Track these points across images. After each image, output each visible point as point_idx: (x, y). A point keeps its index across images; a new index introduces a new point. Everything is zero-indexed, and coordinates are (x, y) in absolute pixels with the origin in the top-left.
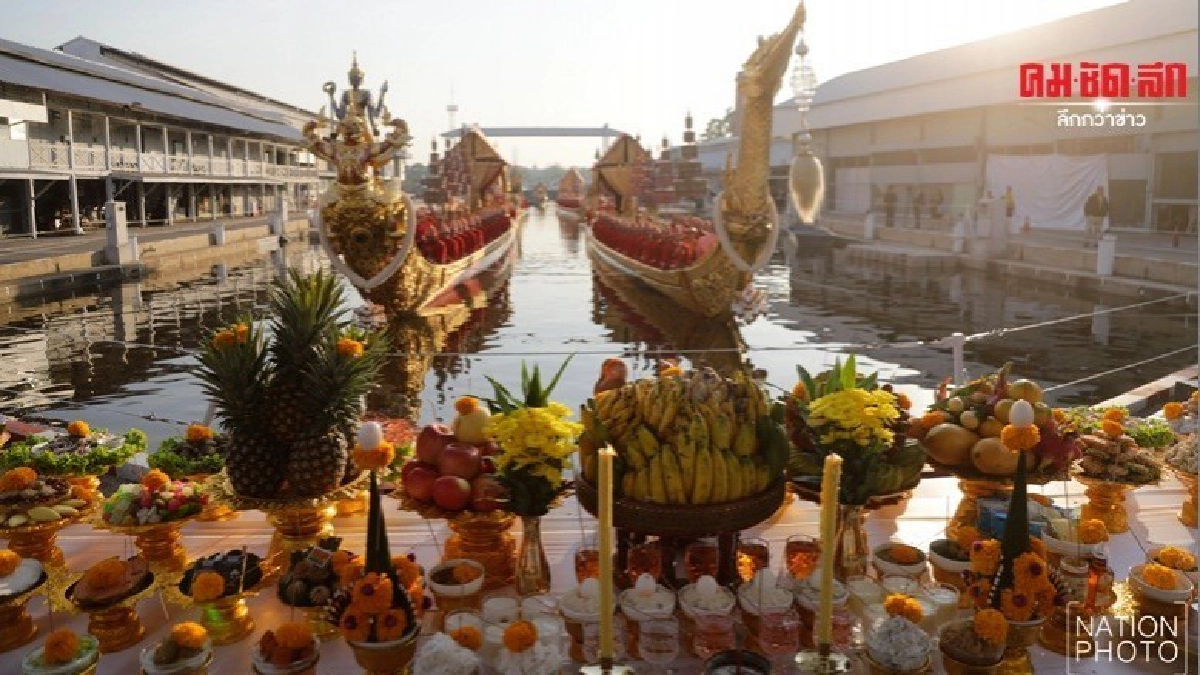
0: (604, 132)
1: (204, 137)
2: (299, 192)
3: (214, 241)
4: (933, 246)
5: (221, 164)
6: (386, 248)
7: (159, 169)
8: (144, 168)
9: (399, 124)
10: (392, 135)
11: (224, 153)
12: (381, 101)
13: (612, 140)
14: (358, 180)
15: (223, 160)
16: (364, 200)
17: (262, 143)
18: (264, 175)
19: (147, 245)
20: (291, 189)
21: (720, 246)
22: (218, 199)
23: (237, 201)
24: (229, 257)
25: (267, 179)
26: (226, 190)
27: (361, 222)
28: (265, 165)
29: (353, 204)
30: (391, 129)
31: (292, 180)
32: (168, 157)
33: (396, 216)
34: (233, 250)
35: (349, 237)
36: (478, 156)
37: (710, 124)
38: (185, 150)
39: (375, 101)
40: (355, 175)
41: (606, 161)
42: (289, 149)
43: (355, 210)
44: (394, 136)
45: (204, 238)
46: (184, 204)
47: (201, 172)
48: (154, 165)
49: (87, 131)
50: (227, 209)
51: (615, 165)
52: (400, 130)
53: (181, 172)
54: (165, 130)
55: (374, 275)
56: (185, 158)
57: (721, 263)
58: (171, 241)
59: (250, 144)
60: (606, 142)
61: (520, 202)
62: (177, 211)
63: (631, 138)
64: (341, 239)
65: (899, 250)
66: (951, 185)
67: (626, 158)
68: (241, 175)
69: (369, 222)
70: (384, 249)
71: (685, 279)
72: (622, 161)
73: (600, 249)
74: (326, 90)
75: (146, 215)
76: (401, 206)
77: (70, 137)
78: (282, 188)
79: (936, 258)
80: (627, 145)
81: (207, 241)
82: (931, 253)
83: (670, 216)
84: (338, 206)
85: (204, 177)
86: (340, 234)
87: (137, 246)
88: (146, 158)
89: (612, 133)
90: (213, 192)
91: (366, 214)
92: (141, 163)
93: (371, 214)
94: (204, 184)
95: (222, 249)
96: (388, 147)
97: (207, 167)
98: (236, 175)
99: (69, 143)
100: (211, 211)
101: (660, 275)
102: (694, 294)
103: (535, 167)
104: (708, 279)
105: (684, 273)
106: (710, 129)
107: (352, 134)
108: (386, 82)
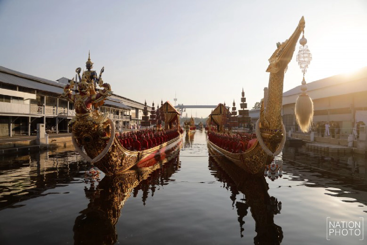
4: (339, 144)
6: (100, 144)
9: (107, 86)
10: (102, 91)
12: (100, 76)
16: (87, 121)
17: (111, 108)
19: (54, 139)
21: (258, 143)
27: (87, 132)
29: (82, 123)
30: (103, 88)
31: (121, 120)
33: (105, 129)
35: (83, 139)
39: (97, 76)
40: (82, 109)
41: (214, 113)
42: (121, 110)
43: (83, 126)
44: (104, 91)
49: (51, 103)
51: (218, 115)
52: (106, 88)
57: (259, 151)
58: (64, 138)
63: (222, 105)
64: (79, 139)
65: (326, 146)
66: (341, 122)
67: (221, 112)
69: (90, 132)
71: (242, 157)
72: (219, 113)
73: (212, 144)
74: (77, 72)
77: (45, 104)
78: (118, 122)
79: (341, 149)
80: (221, 108)
82: (340, 147)
84: (76, 124)
86: (79, 137)
87: (48, 139)
88: (70, 112)
93: (91, 128)
99: (44, 106)
101: (232, 155)
102: (246, 164)
103: (202, 118)
104: (252, 158)
105: (242, 155)
106: (256, 105)
107: (82, 89)
108: (103, 67)
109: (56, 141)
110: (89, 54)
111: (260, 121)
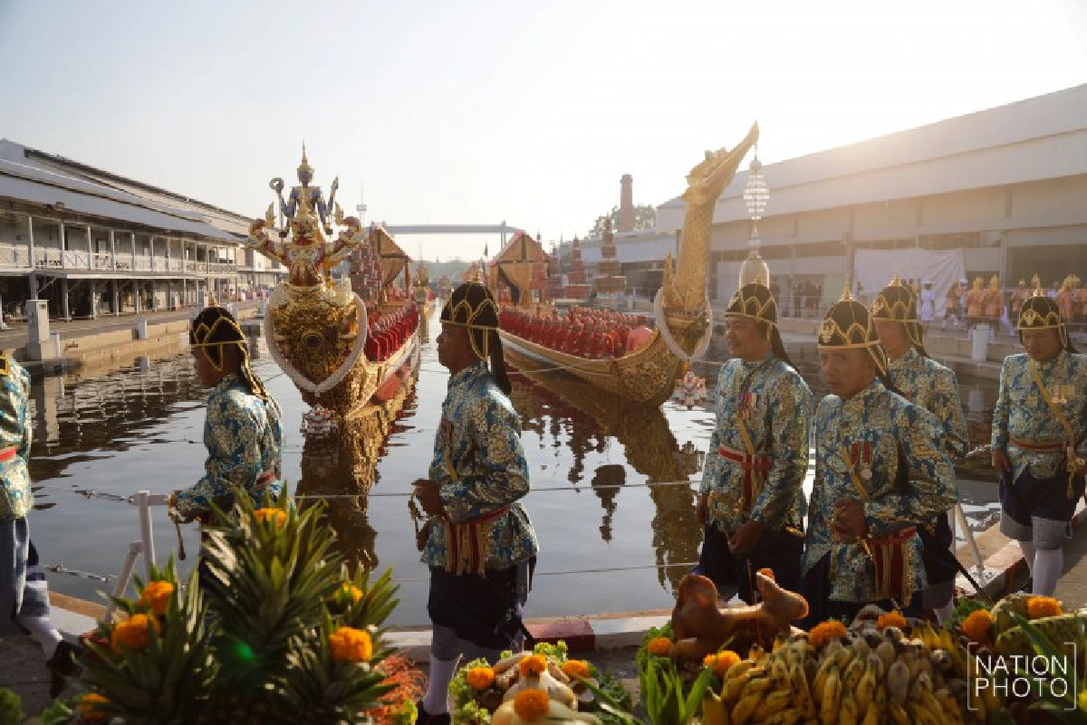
0: (502, 229)
1: (128, 236)
2: (220, 286)
3: (137, 336)
5: (143, 261)
6: (337, 350)
7: (82, 266)
8: (68, 265)
9: (353, 223)
10: (345, 233)
11: (146, 250)
12: (332, 199)
13: (509, 237)
14: (312, 281)
15: (146, 258)
16: (318, 302)
17: (184, 240)
18: (185, 270)
19: (70, 341)
20: (212, 285)
21: (659, 338)
22: (140, 294)
23: (160, 296)
24: (152, 351)
25: (187, 274)
26: (148, 286)
27: (313, 325)
28: (186, 262)
29: (306, 307)
30: (345, 228)
31: (213, 275)
32: (93, 254)
33: (348, 318)
34: (156, 344)
35: (299, 340)
36: (383, 253)
37: (597, 221)
38: (108, 248)
39: (325, 197)
40: (309, 276)
42: (209, 246)
43: (307, 312)
44: (347, 234)
45: (128, 333)
46: (107, 298)
47: (125, 269)
48: (78, 262)
49: (11, 231)
50: (150, 303)
51: (512, 261)
52: (353, 229)
53: (104, 268)
54: (89, 229)
55: (324, 379)
56: (109, 255)
57: (658, 354)
58: (94, 337)
59: (172, 242)
60: (503, 239)
61: (428, 295)
62: (101, 306)
64: (290, 342)
67: (524, 256)
68: (164, 270)
69: (322, 324)
70: (336, 352)
71: (616, 368)
72: (520, 258)
74: (273, 187)
75: (70, 311)
76: (352, 307)
78: (203, 283)
80: (523, 242)
81: (131, 337)
83: (567, 306)
84: (290, 308)
85: (128, 273)
86: (289, 337)
87: (59, 342)
88: (70, 257)
89: (510, 230)
90: (136, 286)
91: (319, 316)
92: (65, 261)
93: (324, 317)
94: (128, 279)
95: (145, 343)
96: (342, 246)
97: (130, 265)
98: (158, 270)
100: (135, 306)
102: (626, 381)
103: (437, 261)
104: (642, 368)
105: (615, 363)
106: (597, 225)
107: (304, 233)
108: (337, 179)
109: (77, 346)
110: (304, 148)
111: (664, 293)
